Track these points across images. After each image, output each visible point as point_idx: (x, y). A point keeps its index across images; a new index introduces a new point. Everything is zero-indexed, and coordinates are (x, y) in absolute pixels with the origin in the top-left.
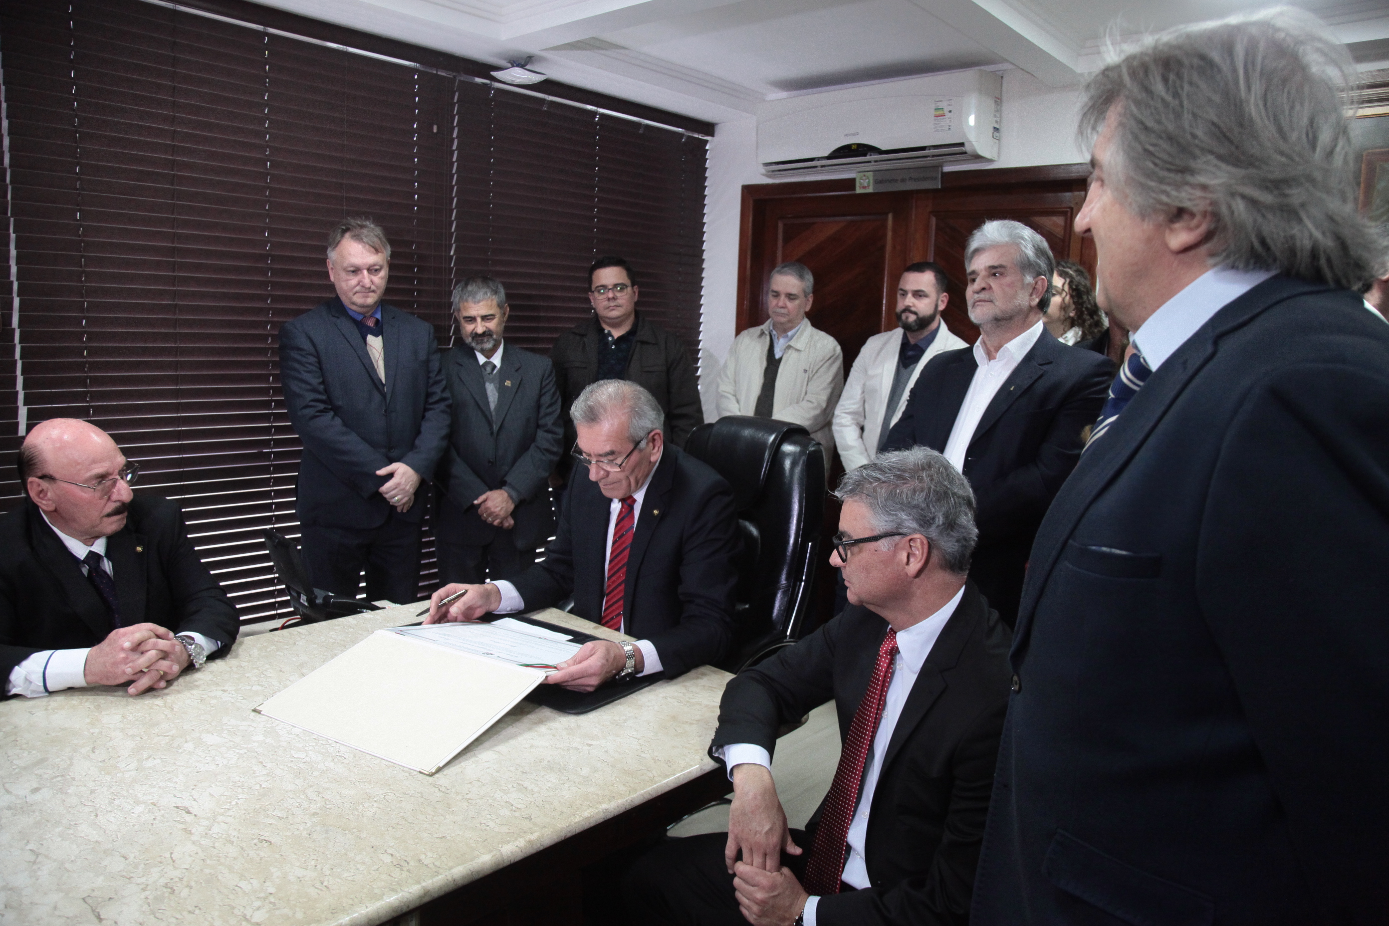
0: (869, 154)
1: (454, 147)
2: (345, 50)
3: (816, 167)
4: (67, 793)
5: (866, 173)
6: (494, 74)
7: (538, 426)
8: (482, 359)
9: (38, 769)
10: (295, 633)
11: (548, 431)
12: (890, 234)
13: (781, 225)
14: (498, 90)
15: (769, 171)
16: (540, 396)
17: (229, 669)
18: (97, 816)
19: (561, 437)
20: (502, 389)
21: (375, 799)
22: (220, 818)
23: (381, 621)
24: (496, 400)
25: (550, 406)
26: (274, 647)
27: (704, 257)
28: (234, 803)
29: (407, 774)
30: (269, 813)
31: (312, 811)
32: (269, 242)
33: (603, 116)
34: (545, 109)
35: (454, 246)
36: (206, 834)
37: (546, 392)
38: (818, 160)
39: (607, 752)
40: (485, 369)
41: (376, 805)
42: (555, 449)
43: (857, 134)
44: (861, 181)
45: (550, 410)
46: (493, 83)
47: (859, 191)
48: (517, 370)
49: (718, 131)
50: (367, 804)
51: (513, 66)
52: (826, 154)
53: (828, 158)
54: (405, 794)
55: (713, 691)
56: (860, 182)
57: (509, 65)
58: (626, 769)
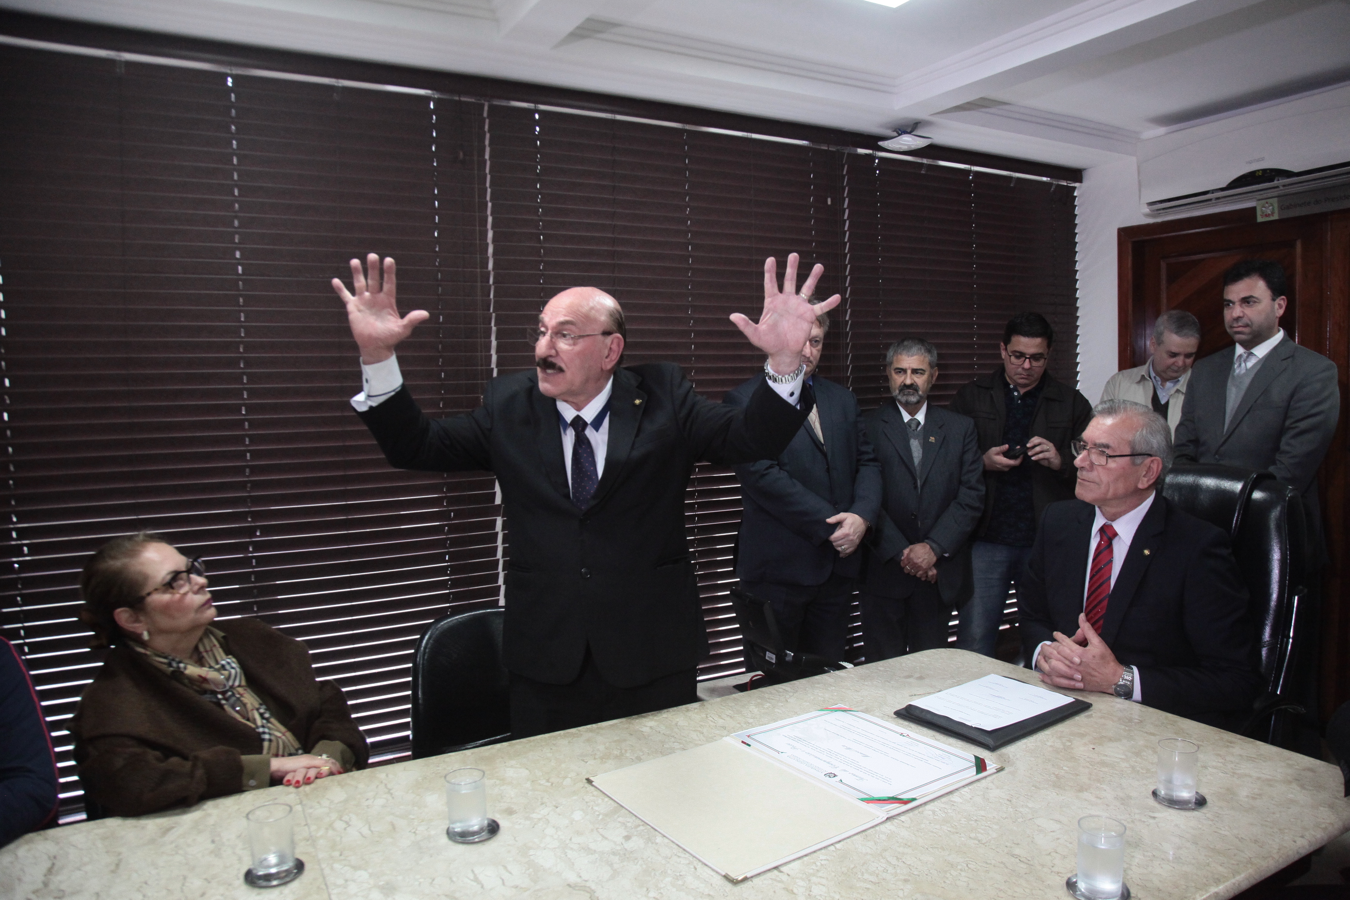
0: (1276, 178)
1: (846, 217)
2: (749, 137)
3: (1210, 200)
4: (657, 844)
5: (1268, 200)
6: (880, 143)
7: (960, 482)
8: (906, 417)
9: (618, 817)
10: (780, 690)
11: (970, 488)
12: (1299, 262)
13: (1163, 265)
14: (882, 159)
15: (1154, 211)
16: (964, 453)
17: (738, 725)
18: (696, 869)
19: (984, 493)
20: (926, 446)
21: (959, 867)
22: (814, 879)
23: (857, 680)
24: (921, 455)
25: (973, 462)
26: (768, 704)
27: (1078, 305)
28: (818, 864)
29: (977, 842)
30: (860, 876)
31: (903, 877)
32: (692, 318)
33: (977, 173)
34: (923, 172)
35: (849, 310)
36: (809, 895)
37: (969, 449)
38: (1213, 193)
39: (1176, 825)
40: (910, 426)
41: (963, 874)
42: (977, 505)
43: (1263, 159)
44: (1264, 209)
45: (973, 467)
46: (877, 153)
47: (1260, 219)
48: (940, 428)
49: (1086, 175)
50: (954, 873)
51: (899, 135)
52: (1224, 185)
53: (1222, 189)
54: (987, 863)
55: (1256, 762)
56: (1262, 210)
57: (895, 134)
58: (1212, 847)
